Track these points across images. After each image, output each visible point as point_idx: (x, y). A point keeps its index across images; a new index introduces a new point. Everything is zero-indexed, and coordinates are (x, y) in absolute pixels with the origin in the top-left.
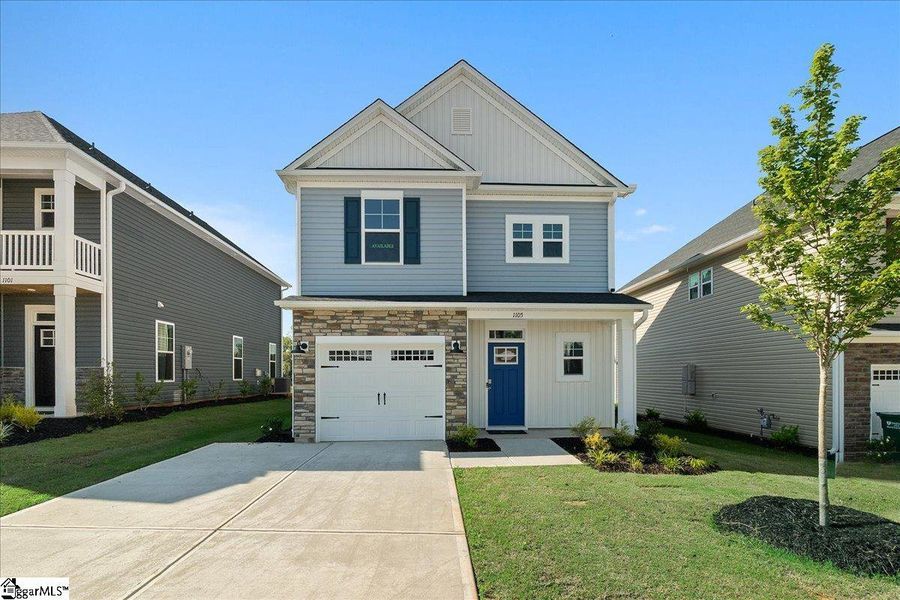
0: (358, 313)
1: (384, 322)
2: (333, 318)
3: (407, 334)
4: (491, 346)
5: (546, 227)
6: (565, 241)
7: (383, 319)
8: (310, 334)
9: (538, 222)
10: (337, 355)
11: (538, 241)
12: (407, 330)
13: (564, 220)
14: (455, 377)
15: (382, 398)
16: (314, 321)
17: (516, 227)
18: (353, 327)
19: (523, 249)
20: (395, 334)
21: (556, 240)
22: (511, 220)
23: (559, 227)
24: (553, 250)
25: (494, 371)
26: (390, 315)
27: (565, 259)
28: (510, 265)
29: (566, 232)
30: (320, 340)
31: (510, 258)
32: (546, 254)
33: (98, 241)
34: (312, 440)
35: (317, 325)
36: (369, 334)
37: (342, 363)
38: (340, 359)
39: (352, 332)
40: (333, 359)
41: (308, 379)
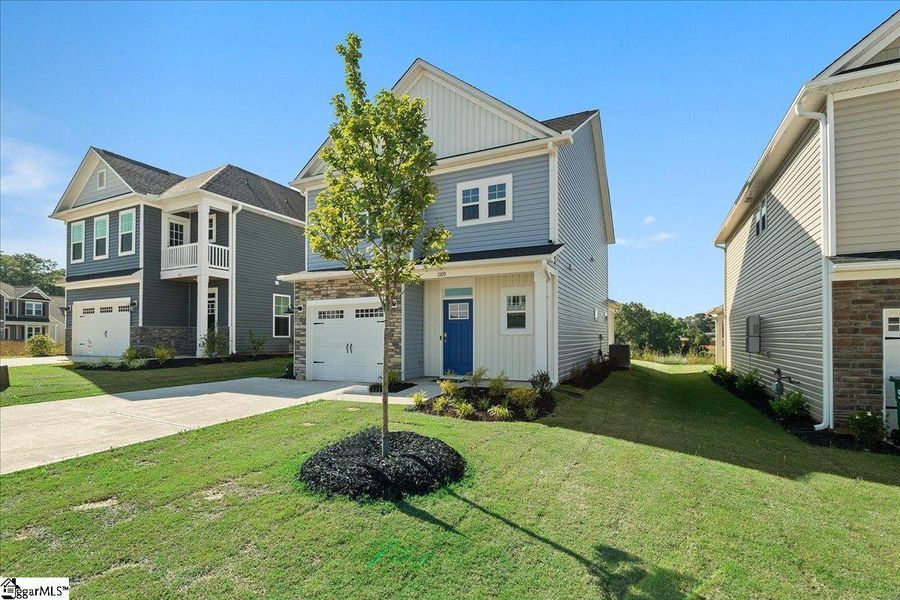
0: (331, 281)
1: (347, 288)
2: (317, 286)
3: (361, 296)
4: (446, 303)
5: (491, 188)
6: (509, 199)
7: (346, 285)
8: (304, 300)
9: (483, 185)
10: (322, 315)
11: (483, 203)
12: (363, 293)
13: (507, 179)
14: (393, 330)
15: (349, 347)
16: (306, 289)
17: (465, 193)
18: (329, 292)
19: (471, 213)
20: (353, 296)
21: (500, 199)
22: (462, 187)
23: (503, 186)
24: (497, 209)
25: (449, 325)
26: (351, 282)
27: (509, 215)
28: (461, 228)
29: (509, 190)
30: (310, 303)
31: (460, 222)
32: (491, 215)
33: (227, 245)
34: (304, 378)
35: (308, 292)
36: (337, 298)
37: (326, 320)
38: (324, 317)
39: (327, 296)
40: (320, 317)
41: (302, 333)
